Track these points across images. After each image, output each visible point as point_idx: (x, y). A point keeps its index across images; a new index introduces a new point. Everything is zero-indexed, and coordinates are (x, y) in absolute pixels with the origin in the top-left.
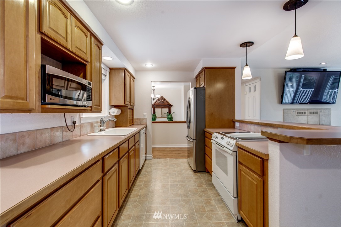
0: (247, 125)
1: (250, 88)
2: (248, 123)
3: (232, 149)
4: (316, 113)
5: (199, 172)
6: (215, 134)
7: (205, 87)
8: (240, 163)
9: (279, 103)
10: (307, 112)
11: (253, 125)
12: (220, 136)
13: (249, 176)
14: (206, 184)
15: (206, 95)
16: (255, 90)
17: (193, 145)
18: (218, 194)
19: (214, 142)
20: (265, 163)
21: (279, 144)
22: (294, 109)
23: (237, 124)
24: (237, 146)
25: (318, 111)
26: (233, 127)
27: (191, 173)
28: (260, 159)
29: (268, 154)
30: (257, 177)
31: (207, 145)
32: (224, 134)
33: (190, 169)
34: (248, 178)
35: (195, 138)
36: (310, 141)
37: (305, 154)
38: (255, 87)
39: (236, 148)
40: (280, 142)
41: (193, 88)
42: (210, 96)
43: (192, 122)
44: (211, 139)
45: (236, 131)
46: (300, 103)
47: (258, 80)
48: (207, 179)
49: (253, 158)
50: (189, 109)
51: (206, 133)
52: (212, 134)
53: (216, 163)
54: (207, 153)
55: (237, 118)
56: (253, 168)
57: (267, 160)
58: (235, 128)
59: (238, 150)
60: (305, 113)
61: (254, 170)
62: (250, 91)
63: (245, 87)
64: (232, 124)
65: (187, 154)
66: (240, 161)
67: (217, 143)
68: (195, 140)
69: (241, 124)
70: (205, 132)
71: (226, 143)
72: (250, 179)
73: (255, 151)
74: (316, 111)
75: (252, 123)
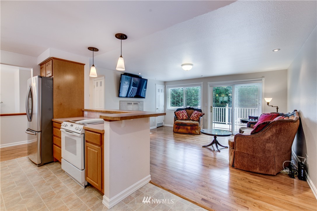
0: (94, 113)
1: (97, 83)
2: (94, 112)
3: (80, 132)
4: (137, 104)
5: (45, 164)
6: (64, 123)
7: (53, 77)
8: (87, 141)
9: (117, 97)
10: (133, 104)
11: (98, 113)
12: (69, 124)
13: (93, 149)
14: (54, 173)
15: (54, 86)
16: (101, 85)
17: (36, 139)
18: (68, 175)
19: (64, 130)
20: (103, 136)
21: (109, 122)
22: (126, 101)
23: (86, 113)
24: (84, 129)
25: (138, 102)
26: (83, 115)
27: (34, 169)
28: (99, 135)
29: (104, 130)
30: (97, 147)
31: (56, 135)
32: (74, 122)
33: (33, 165)
34: (92, 151)
35: (39, 130)
36: (122, 118)
37: (122, 126)
38: (101, 82)
39: (84, 130)
40: (110, 121)
41: (37, 77)
42: (58, 87)
43: (35, 113)
44: (60, 129)
45: (85, 118)
46: (130, 97)
47: (103, 78)
48: (55, 168)
49: (95, 135)
50: (30, 99)
51: (54, 123)
52: (61, 124)
53: (66, 149)
54: (55, 142)
55: (85, 108)
56: (95, 142)
57: (104, 134)
58: (84, 116)
59: (85, 132)
60: (131, 104)
61: (96, 143)
62: (97, 86)
63: (93, 81)
64: (81, 113)
65: (27, 152)
66: (87, 140)
67: (67, 131)
68: (40, 132)
69: (89, 113)
70: (52, 122)
71: (75, 129)
72: (94, 150)
73: (96, 130)
74: (137, 102)
75: (97, 111)
